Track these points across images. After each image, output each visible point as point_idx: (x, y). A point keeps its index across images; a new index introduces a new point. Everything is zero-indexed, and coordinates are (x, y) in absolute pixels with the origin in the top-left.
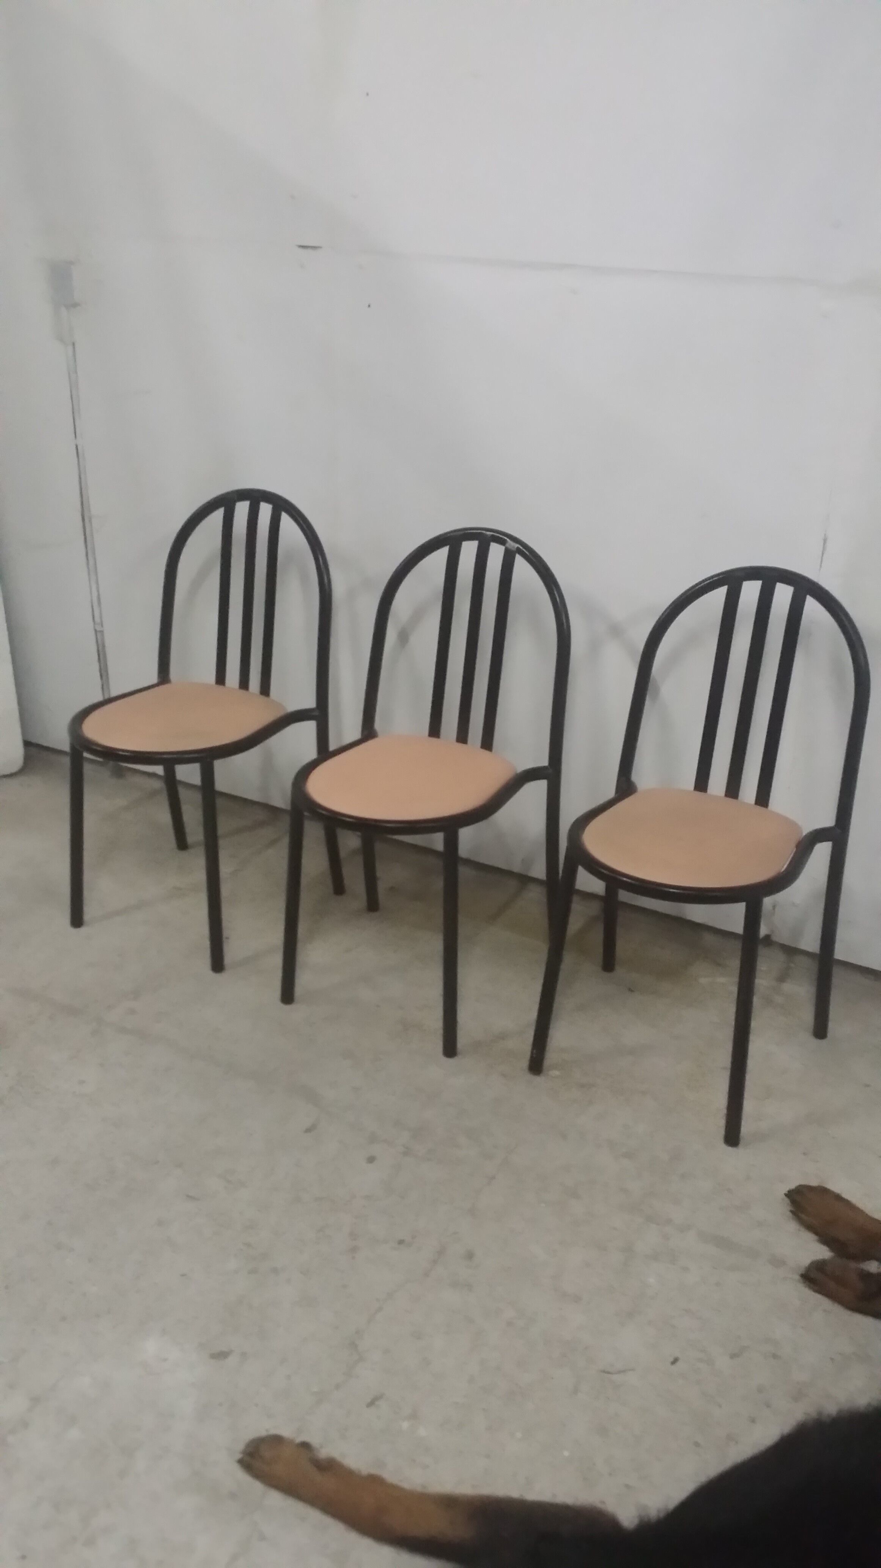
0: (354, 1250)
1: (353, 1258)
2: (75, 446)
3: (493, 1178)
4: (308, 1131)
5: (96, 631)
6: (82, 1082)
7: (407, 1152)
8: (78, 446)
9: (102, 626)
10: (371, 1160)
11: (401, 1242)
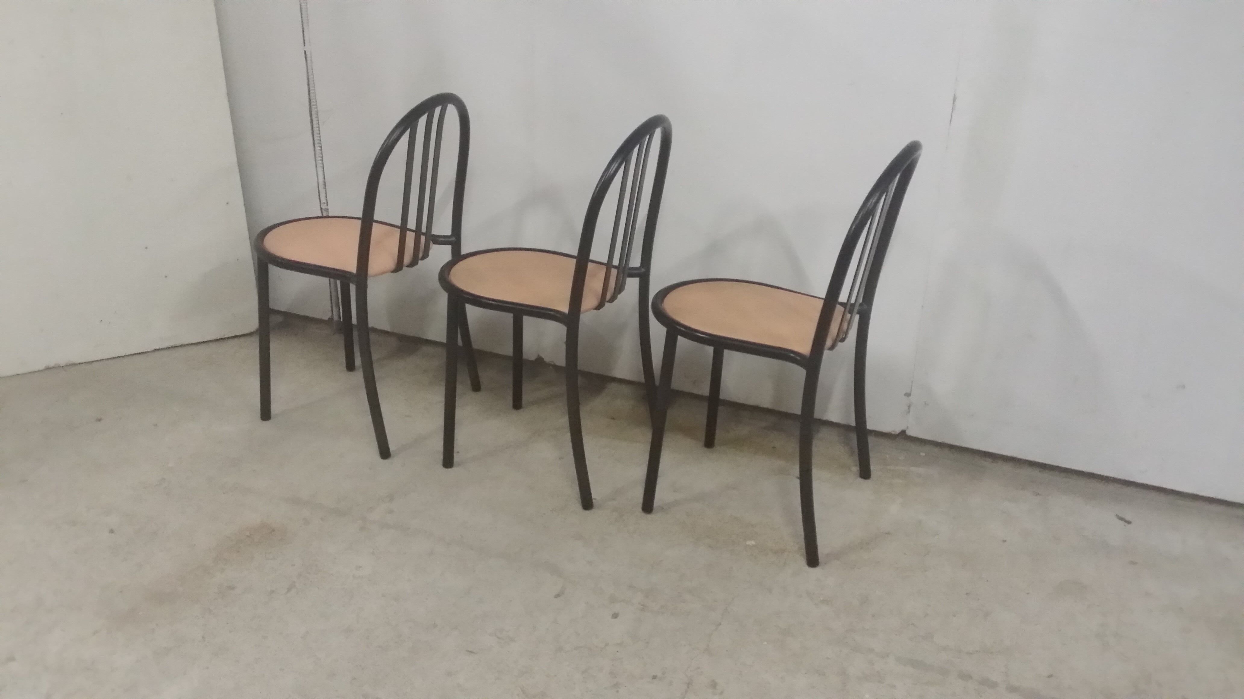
0: (616, 685)
1: (618, 692)
2: (304, 52)
3: (720, 624)
4: (558, 596)
5: (321, 209)
6: (359, 568)
7: (644, 608)
8: (307, 52)
9: (327, 205)
10: (615, 616)
11: (654, 677)
